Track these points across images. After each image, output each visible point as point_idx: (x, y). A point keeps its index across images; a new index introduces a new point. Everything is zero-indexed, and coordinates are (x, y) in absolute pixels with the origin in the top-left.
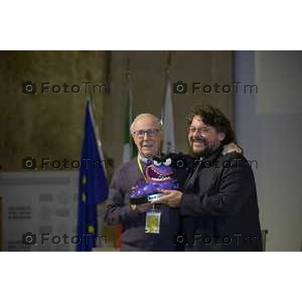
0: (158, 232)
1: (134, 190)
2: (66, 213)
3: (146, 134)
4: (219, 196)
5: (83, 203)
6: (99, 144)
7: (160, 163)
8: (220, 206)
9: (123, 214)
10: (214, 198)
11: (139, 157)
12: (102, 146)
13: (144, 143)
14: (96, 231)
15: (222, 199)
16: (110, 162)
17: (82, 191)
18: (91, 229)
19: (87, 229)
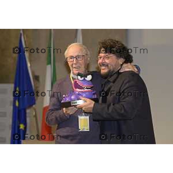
0: (88, 130)
1: (64, 97)
2: (4, 115)
3: (75, 58)
4: (122, 104)
5: (16, 107)
6: (29, 65)
7: (83, 78)
8: (123, 111)
9: (58, 116)
10: (117, 106)
11: (72, 75)
12: (31, 66)
13: (74, 66)
14: (25, 128)
15: (123, 106)
16: (36, 78)
17: (16, 99)
18: (22, 127)
19: (19, 127)
